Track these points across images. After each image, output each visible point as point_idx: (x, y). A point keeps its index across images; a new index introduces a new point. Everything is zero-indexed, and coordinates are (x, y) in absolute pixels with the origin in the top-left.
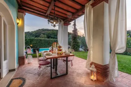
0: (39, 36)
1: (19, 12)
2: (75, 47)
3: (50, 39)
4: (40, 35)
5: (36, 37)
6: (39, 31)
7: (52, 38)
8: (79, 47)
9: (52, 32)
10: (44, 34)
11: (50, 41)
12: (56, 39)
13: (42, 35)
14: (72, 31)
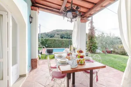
0: (53, 37)
1: (32, 9)
2: (92, 48)
3: (64, 39)
4: (55, 35)
5: (51, 37)
6: (54, 31)
7: (65, 38)
8: (96, 48)
9: (65, 32)
10: (58, 34)
11: (64, 41)
12: (70, 39)
13: (56, 35)
14: (89, 30)
